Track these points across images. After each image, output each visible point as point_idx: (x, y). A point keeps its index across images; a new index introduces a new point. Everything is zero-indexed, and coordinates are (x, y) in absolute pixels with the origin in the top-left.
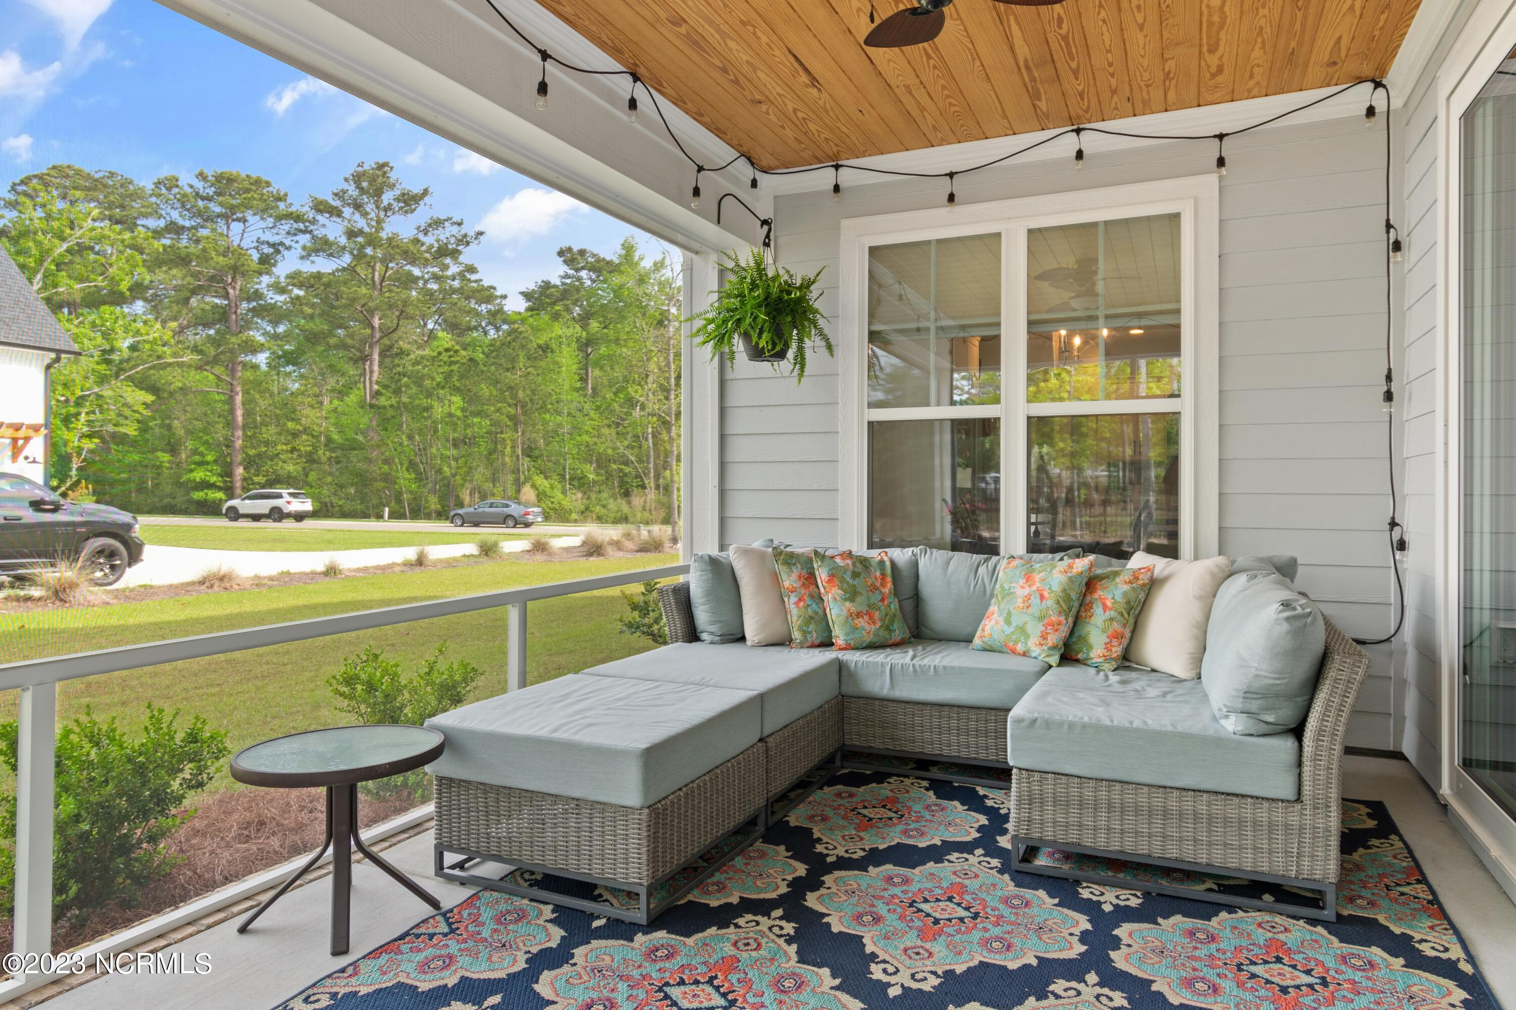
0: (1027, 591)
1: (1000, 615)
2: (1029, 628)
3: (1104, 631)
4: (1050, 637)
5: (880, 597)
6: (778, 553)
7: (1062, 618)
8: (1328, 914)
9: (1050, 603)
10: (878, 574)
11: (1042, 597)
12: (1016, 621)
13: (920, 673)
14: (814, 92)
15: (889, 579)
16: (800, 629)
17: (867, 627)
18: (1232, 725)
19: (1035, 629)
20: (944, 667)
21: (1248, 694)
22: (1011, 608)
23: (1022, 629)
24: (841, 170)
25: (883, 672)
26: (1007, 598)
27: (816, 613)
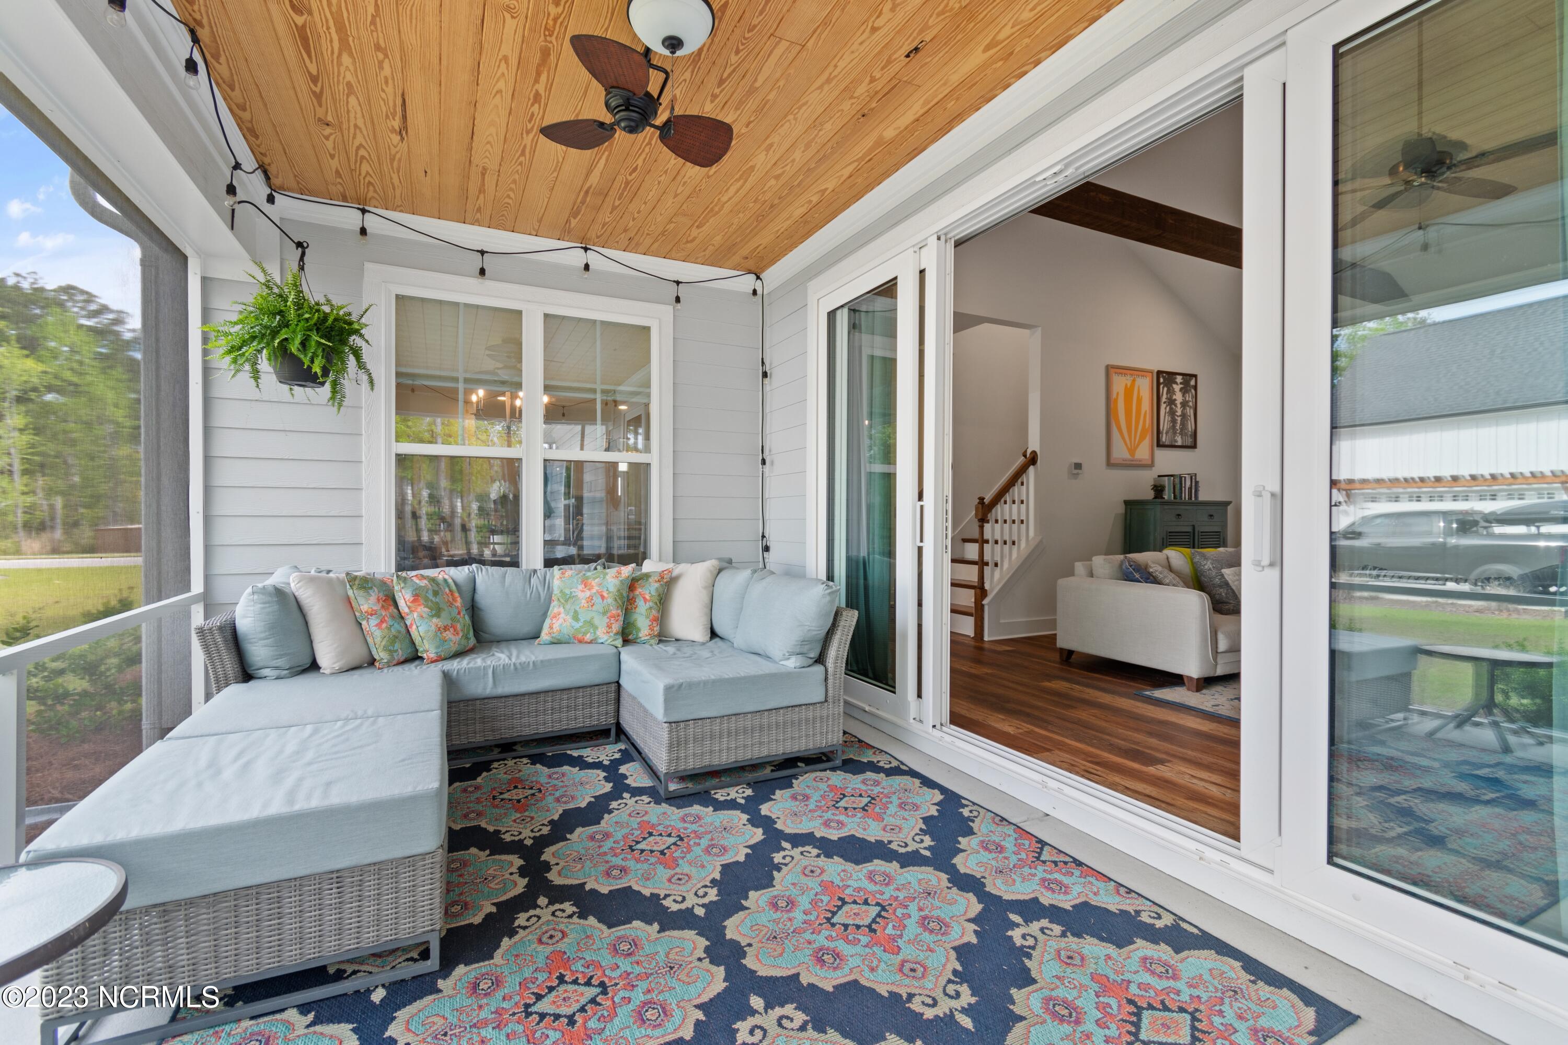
0: (588, 594)
1: (567, 613)
2: (596, 621)
3: (647, 617)
4: (613, 626)
5: (457, 611)
6: (352, 579)
7: (619, 611)
8: (838, 762)
9: (610, 601)
10: (447, 590)
11: (603, 597)
12: (583, 617)
13: (520, 670)
14: (396, 138)
15: (457, 595)
16: (385, 649)
17: (453, 638)
18: (792, 663)
19: (601, 623)
20: (542, 661)
21: (803, 642)
22: (577, 608)
23: (590, 624)
24: (367, 215)
25: (485, 674)
26: (571, 601)
27: (399, 632)
